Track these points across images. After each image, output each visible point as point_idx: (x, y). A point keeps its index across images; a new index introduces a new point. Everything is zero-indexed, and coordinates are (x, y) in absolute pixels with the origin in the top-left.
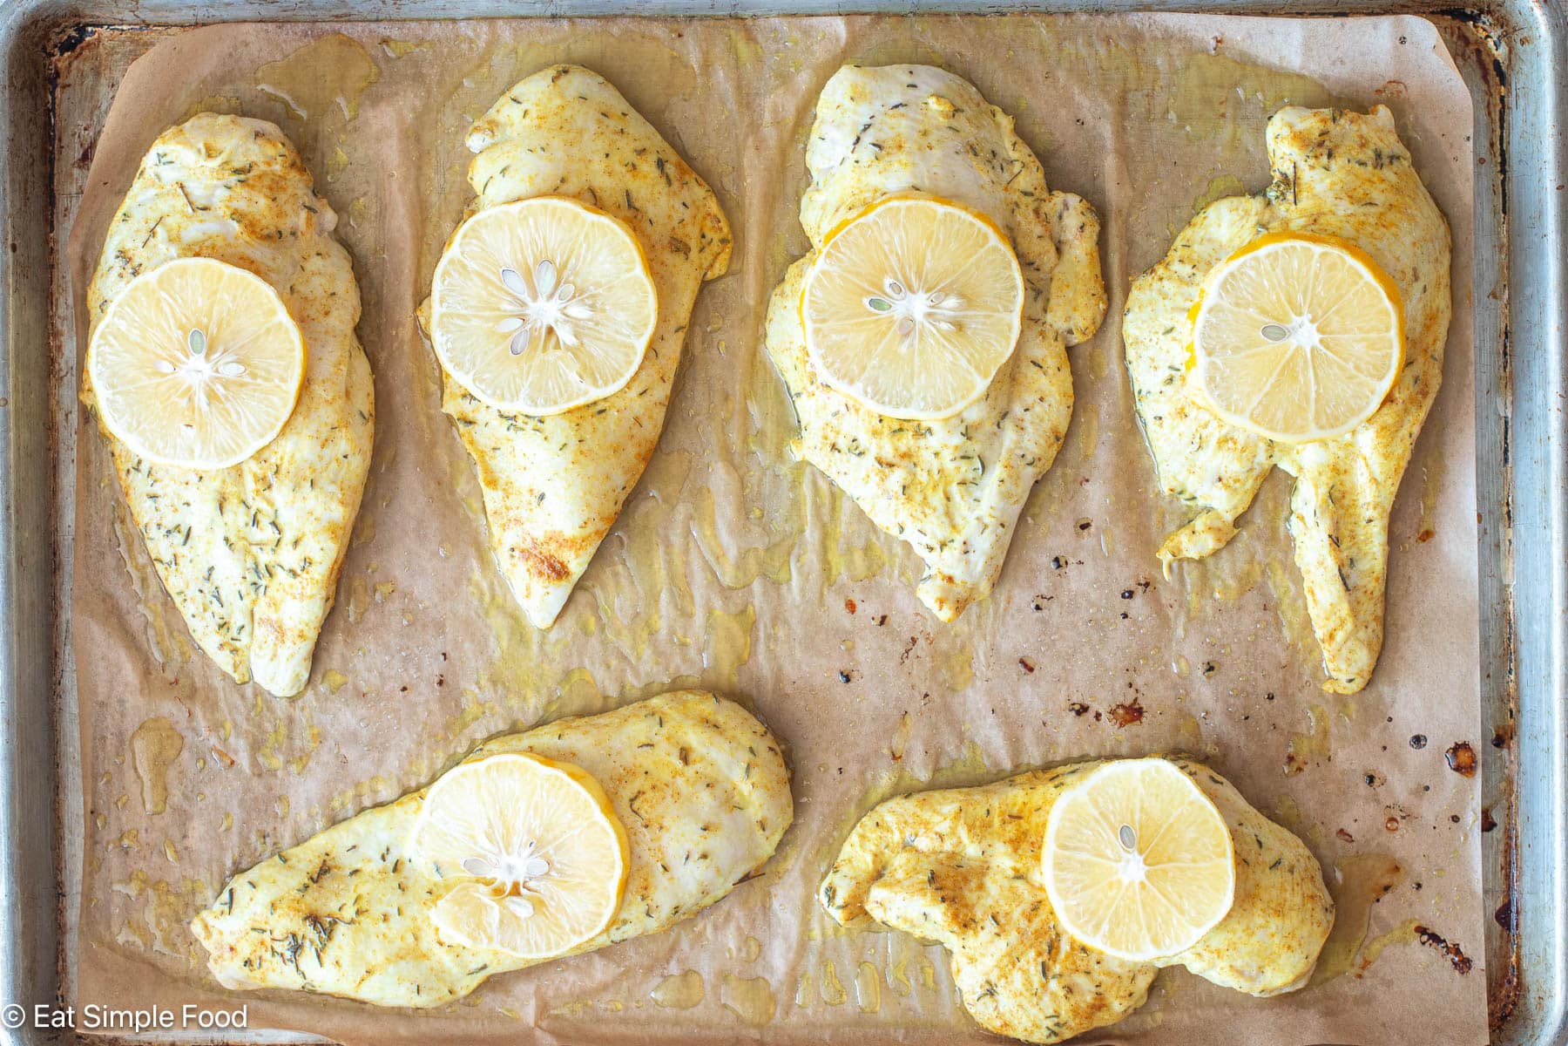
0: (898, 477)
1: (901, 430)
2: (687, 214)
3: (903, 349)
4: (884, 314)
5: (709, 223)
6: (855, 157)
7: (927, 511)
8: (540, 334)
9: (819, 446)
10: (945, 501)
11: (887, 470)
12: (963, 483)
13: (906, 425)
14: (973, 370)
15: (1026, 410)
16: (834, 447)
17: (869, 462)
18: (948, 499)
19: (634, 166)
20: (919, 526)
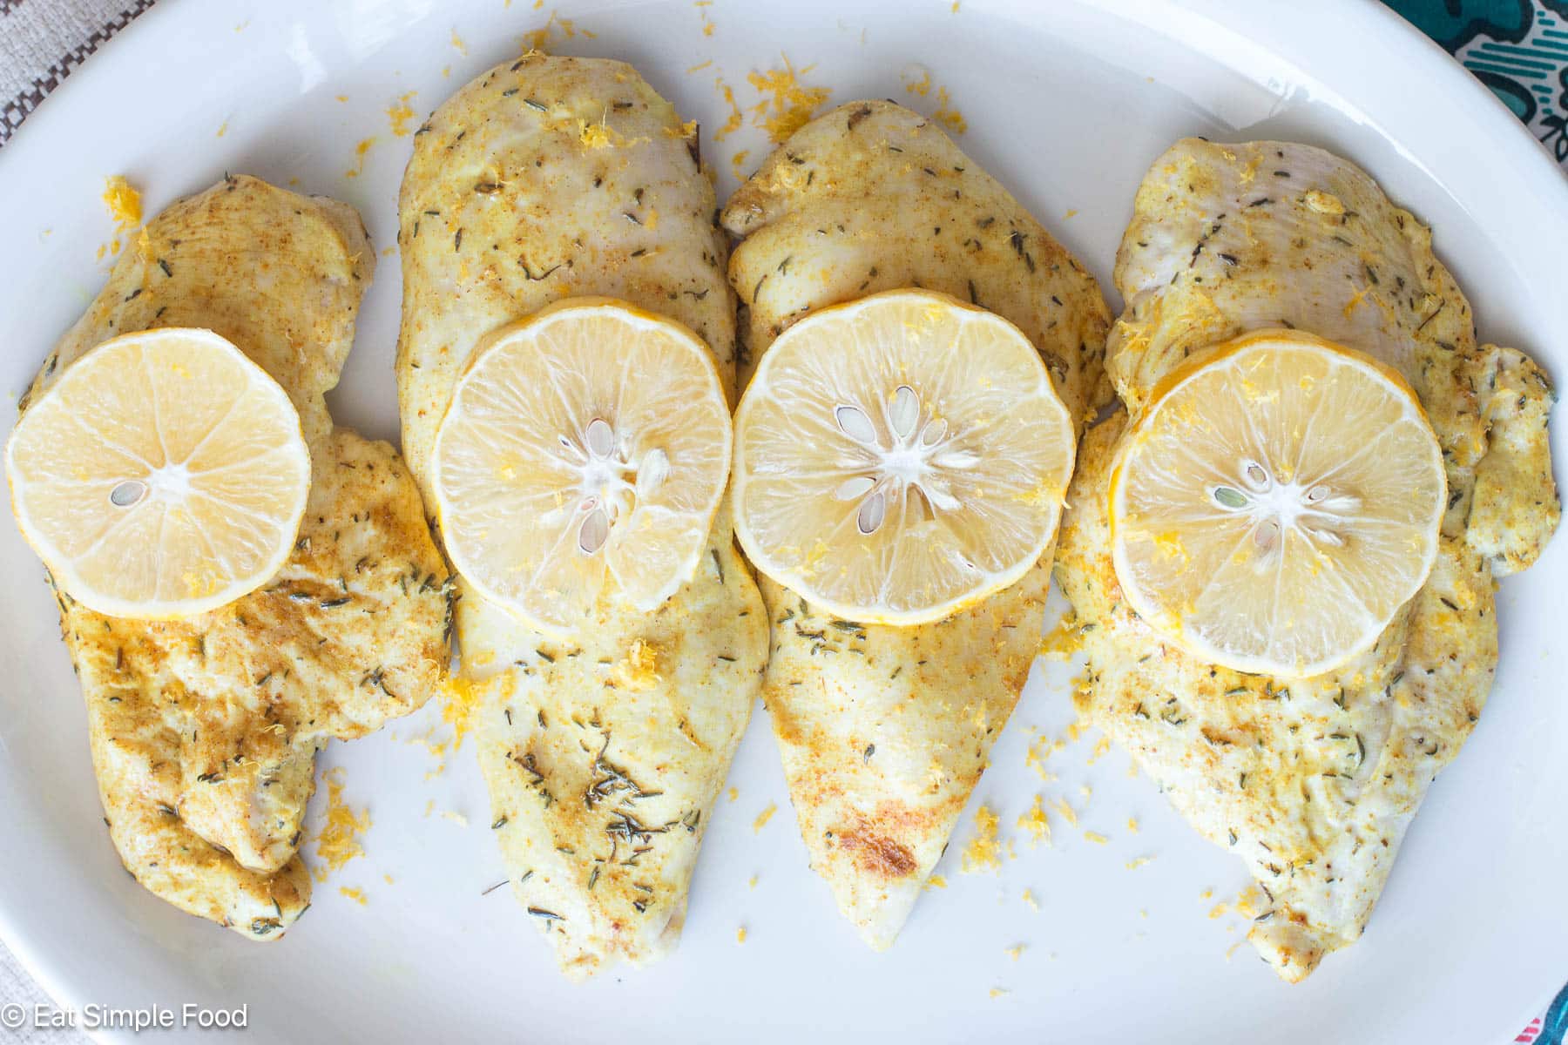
0: (1235, 759)
1: (1243, 688)
2: (1060, 314)
3: (1261, 568)
4: (1237, 512)
5: (1090, 327)
6: (1195, 272)
7: (1275, 814)
8: (900, 497)
9: (1117, 706)
10: (1302, 800)
11: (1218, 748)
12: (1331, 774)
13: (1250, 682)
14: (1362, 607)
15: (1431, 671)
16: (1139, 708)
17: (1191, 732)
18: (1308, 797)
19: (979, 246)
20: (1262, 836)
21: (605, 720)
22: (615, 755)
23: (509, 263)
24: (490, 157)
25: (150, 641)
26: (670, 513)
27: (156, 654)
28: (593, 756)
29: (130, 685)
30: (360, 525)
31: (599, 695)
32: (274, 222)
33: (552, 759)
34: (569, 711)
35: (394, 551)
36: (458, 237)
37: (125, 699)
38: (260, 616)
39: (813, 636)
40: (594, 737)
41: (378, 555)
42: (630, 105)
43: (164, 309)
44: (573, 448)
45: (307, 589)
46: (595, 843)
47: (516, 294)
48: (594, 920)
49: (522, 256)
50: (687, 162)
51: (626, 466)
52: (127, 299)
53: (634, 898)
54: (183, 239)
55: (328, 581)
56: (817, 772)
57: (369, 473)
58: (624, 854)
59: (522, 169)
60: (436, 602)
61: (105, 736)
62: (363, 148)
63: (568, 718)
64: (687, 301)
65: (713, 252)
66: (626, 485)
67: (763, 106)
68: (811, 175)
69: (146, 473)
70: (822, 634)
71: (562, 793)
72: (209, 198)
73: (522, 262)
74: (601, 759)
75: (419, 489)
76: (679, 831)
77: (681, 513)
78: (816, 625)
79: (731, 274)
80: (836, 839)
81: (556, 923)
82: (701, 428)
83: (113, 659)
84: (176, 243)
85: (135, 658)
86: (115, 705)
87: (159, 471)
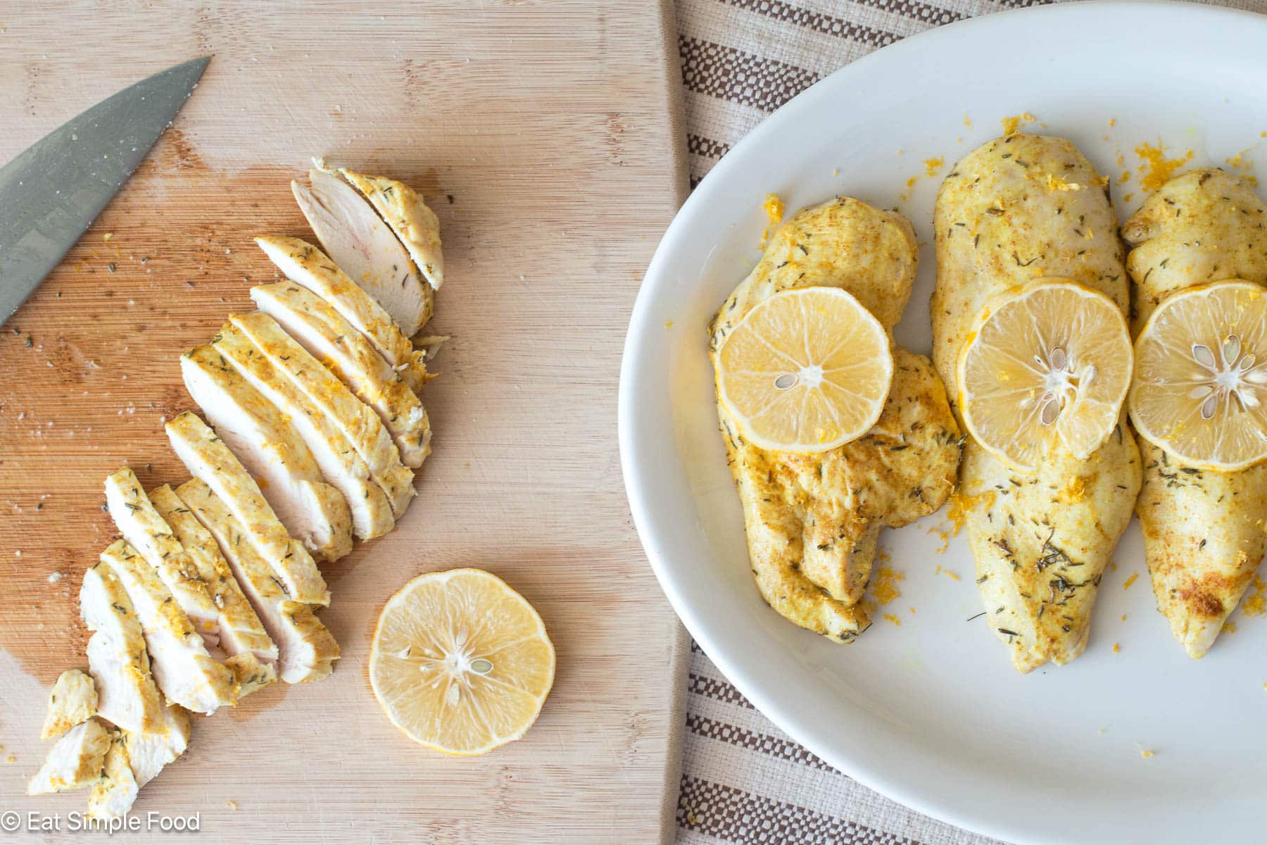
8: (1225, 398)
21: (1052, 521)
22: (1057, 542)
23: (1007, 256)
24: (995, 193)
25: (788, 467)
26: (1097, 403)
27: (790, 474)
28: (1043, 541)
29: (776, 492)
30: (911, 404)
31: (1048, 507)
32: (870, 227)
33: (1017, 543)
34: (1029, 515)
35: (932, 419)
36: (977, 240)
37: (772, 499)
38: (856, 455)
39: (1169, 476)
40: (1044, 531)
41: (923, 422)
42: (1073, 166)
43: (803, 274)
44: (1043, 364)
45: (882, 440)
46: (1043, 592)
47: (1010, 273)
48: (1038, 637)
49: (1015, 252)
50: (1103, 199)
51: (1072, 375)
52: (779, 267)
53: (1063, 625)
54: (813, 233)
55: (893, 435)
56: (1168, 555)
57: (916, 374)
58: (1060, 599)
59: (1015, 201)
60: (953, 449)
61: (761, 522)
62: (911, 182)
63: (1028, 519)
64: (1107, 281)
65: (1119, 254)
66: (1070, 386)
67: (1143, 168)
68: (1179, 212)
69: (797, 369)
70: (1175, 476)
71: (1024, 563)
72: (828, 210)
73: (1015, 256)
74: (1048, 542)
75: (944, 383)
76: (1090, 586)
77: (1103, 404)
78: (1172, 470)
79: (1129, 265)
80: (1178, 595)
81: (1015, 638)
82: (1115, 355)
83: (765, 477)
84: (809, 236)
85: (779, 476)
86: (766, 504)
87: (806, 369)
